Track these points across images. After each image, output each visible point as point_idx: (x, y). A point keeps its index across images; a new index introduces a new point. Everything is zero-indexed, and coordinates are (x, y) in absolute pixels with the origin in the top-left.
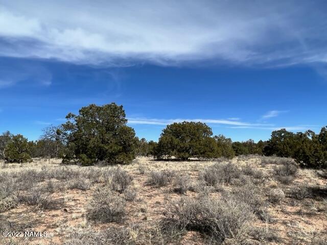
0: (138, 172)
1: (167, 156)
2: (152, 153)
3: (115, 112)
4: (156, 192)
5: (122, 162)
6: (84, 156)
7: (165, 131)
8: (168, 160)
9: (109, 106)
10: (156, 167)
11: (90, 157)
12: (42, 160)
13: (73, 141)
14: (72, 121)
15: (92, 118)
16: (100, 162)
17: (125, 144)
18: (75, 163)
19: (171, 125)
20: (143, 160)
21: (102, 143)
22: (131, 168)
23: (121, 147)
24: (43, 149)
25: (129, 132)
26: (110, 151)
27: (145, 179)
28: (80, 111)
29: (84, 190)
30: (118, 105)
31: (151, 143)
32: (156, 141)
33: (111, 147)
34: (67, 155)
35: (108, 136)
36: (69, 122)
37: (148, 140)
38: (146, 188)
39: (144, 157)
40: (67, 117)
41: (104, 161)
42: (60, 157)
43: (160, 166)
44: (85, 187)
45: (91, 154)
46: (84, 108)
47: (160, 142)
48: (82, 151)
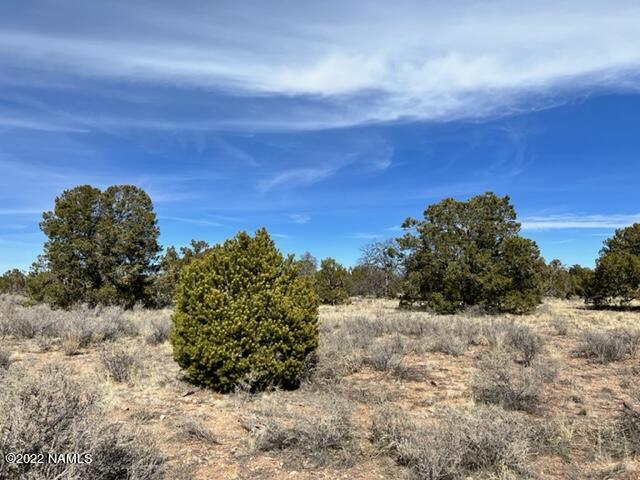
0: (553, 329)
1: (617, 298)
2: (579, 293)
3: (495, 209)
4: (600, 370)
5: (514, 309)
6: (438, 296)
7: (611, 243)
8: (622, 309)
9: (481, 200)
10: (594, 321)
11: (449, 297)
12: (365, 301)
13: (417, 268)
14: (414, 232)
15: (448, 224)
16: (470, 309)
17: (518, 273)
18: (423, 309)
19: (627, 229)
20: (560, 308)
21: (472, 271)
22: (535, 322)
23: (511, 280)
24: (367, 282)
25: (525, 248)
26: (488, 287)
27: (573, 345)
28: (426, 213)
29: (454, 355)
30: (500, 196)
31: (576, 271)
32: (593, 267)
33: (490, 280)
34: (407, 294)
35: (481, 258)
36: (408, 235)
37: (567, 264)
38: (575, 362)
39: (560, 300)
40: (404, 226)
41: (477, 307)
42: (392, 297)
43: (602, 320)
44: (456, 350)
45: (450, 293)
46: (433, 208)
47: (600, 269)
48: (433, 287)
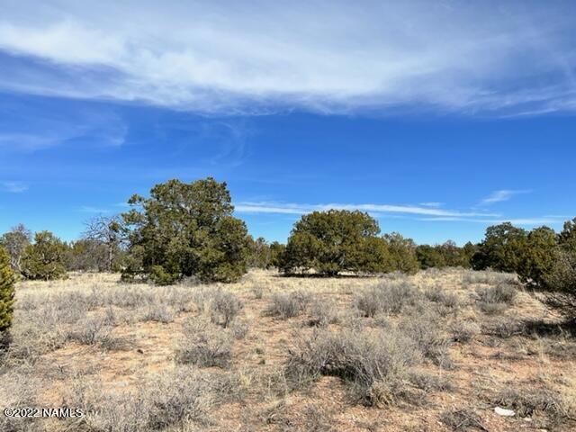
0: (253, 294)
1: (301, 268)
2: (275, 264)
3: (214, 192)
4: (280, 325)
5: (225, 279)
6: (159, 268)
7: (299, 226)
8: (303, 276)
9: (203, 183)
10: (283, 287)
11: (169, 270)
12: (86, 275)
13: (140, 243)
14: (140, 208)
15: (173, 203)
16: (187, 280)
17: (230, 248)
18: (144, 281)
19: (309, 216)
20: (262, 277)
21: (191, 246)
22: (240, 289)
23: (223, 254)
24: (88, 257)
25: (235, 227)
26: (204, 260)
27: (264, 306)
28: (152, 191)
29: (165, 322)
30: (219, 182)
31: (275, 247)
32: (284, 242)
33: (206, 254)
34: (129, 268)
35: (199, 235)
36: (133, 210)
37: (269, 241)
38: (265, 320)
39: (261, 270)
40: (130, 202)
41: (193, 277)
42: (115, 270)
43: (288, 285)
44: (167, 318)
45: (171, 266)
46: (159, 187)
47: (290, 244)
48: (156, 260)
